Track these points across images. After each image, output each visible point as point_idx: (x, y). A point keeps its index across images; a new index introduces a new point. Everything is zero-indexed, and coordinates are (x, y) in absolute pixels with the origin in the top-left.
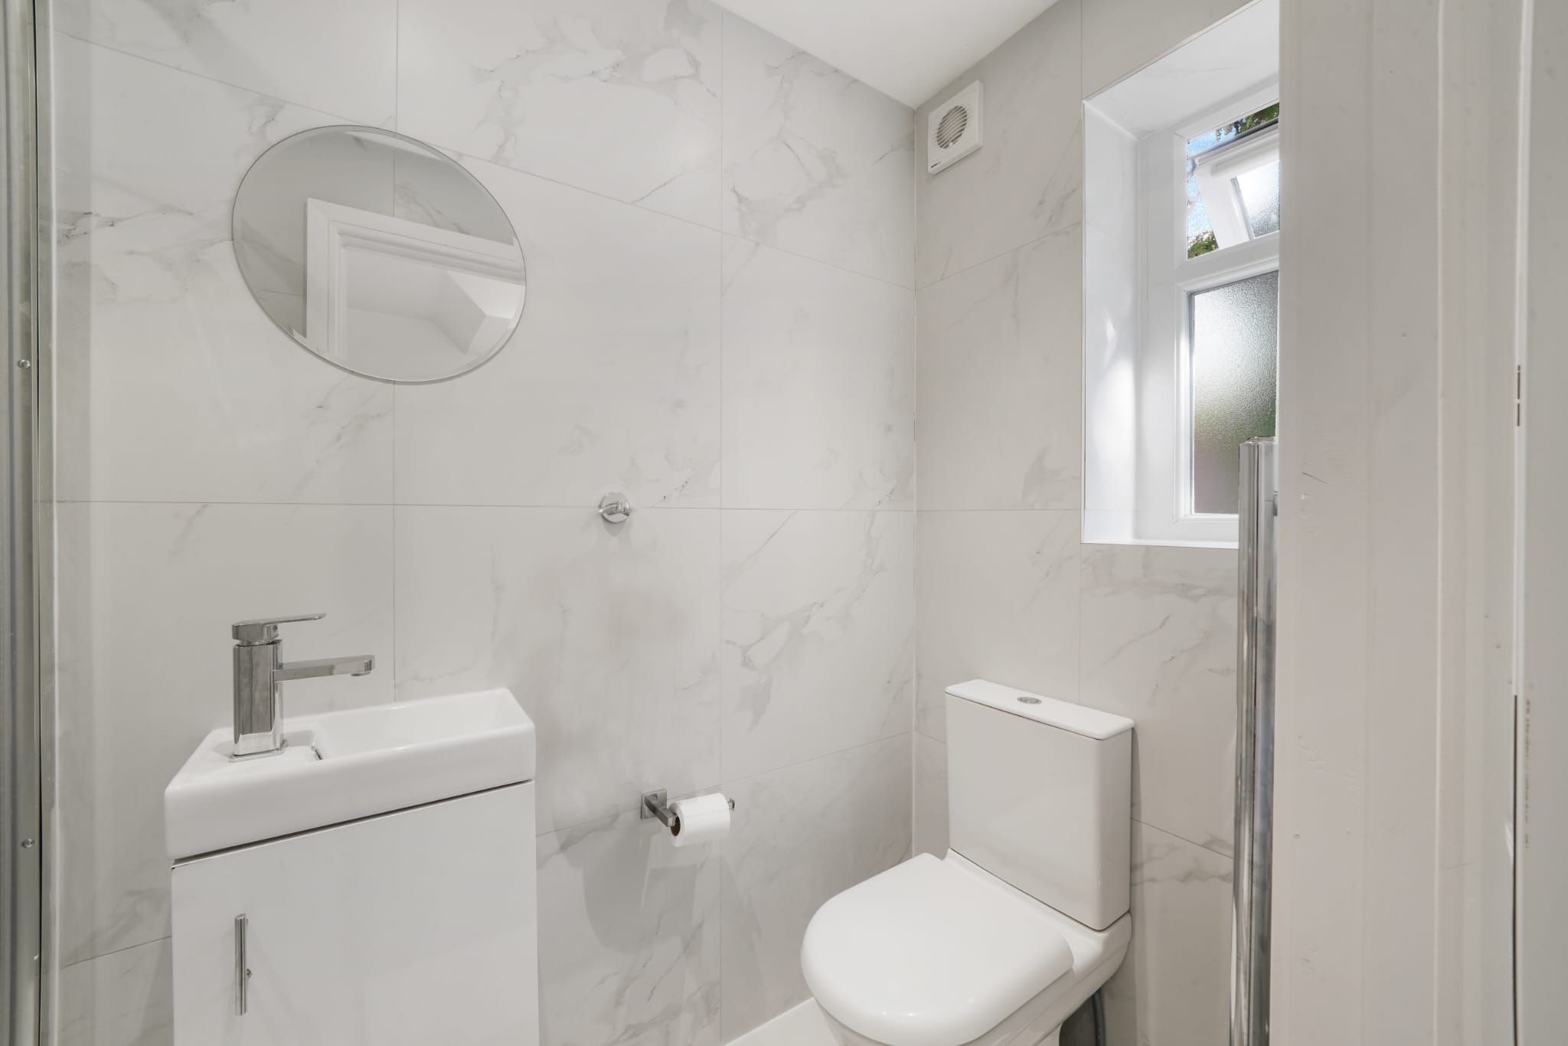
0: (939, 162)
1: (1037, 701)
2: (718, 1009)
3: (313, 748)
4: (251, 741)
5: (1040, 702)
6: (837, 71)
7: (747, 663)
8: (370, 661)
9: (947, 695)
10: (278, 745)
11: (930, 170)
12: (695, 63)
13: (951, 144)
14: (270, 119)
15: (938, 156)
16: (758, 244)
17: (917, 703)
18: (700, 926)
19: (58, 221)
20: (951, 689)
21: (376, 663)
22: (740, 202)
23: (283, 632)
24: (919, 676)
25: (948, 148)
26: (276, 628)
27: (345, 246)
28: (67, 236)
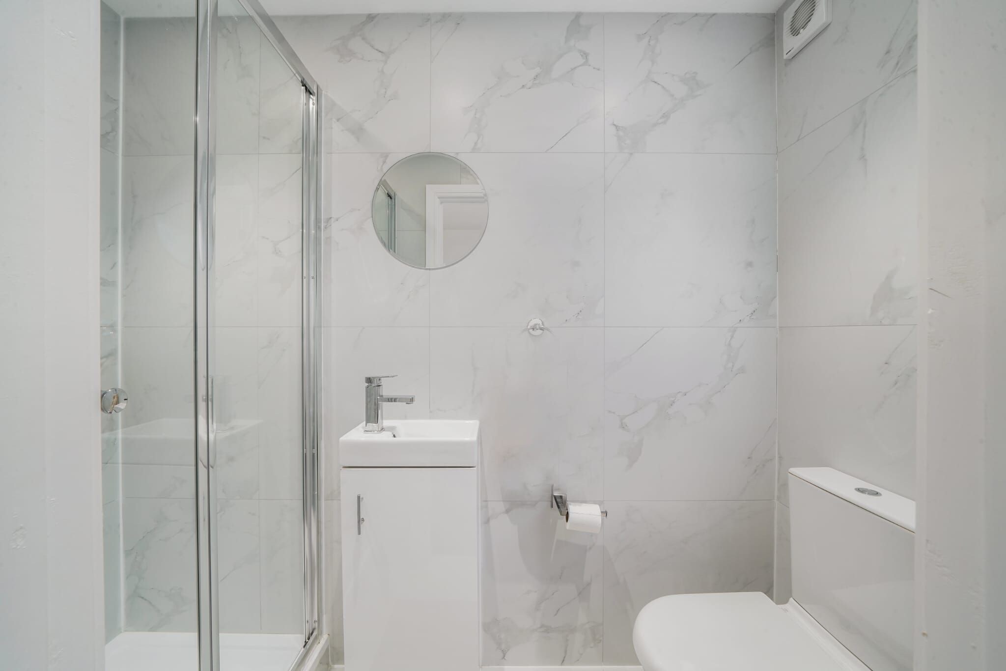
0: (793, 48)
1: (877, 494)
2: (601, 640)
3: (393, 433)
4: (371, 426)
5: (881, 495)
6: (697, 15)
7: (623, 426)
8: (413, 398)
9: (789, 474)
10: (380, 430)
11: (785, 57)
12: (585, 55)
13: (802, 31)
14: (384, 162)
15: (791, 43)
16: (631, 154)
17: (778, 479)
18: (589, 584)
19: (324, 223)
20: (792, 470)
21: (416, 399)
22: (617, 130)
23: (384, 382)
24: (780, 458)
25: (799, 35)
26: (380, 380)
27: (442, 203)
28: (326, 228)
